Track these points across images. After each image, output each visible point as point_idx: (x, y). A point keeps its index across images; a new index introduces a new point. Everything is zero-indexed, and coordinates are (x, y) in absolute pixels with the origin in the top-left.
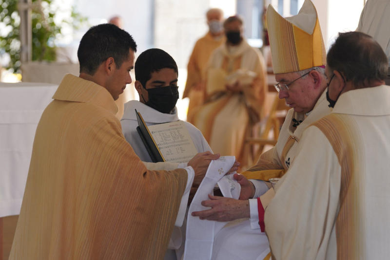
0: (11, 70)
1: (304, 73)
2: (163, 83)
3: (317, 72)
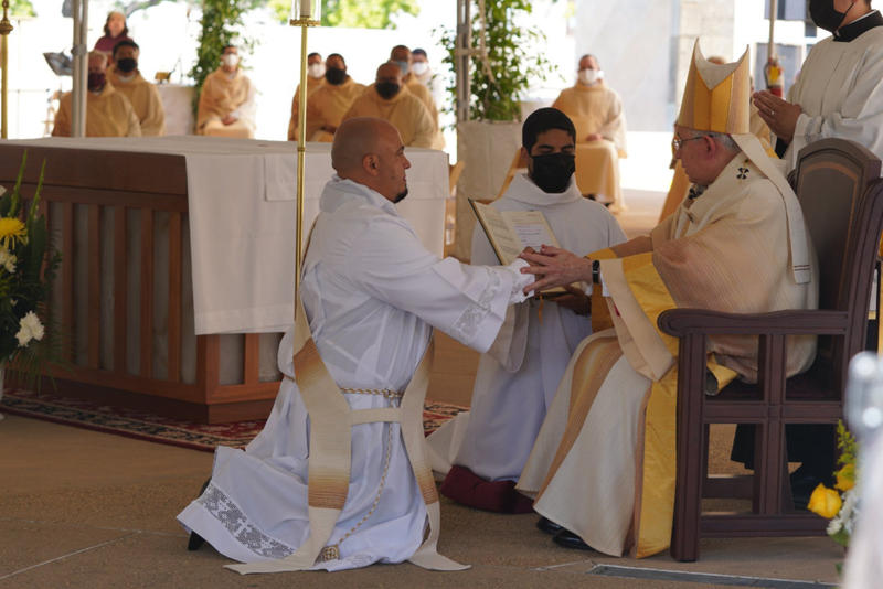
3: (710, 139)
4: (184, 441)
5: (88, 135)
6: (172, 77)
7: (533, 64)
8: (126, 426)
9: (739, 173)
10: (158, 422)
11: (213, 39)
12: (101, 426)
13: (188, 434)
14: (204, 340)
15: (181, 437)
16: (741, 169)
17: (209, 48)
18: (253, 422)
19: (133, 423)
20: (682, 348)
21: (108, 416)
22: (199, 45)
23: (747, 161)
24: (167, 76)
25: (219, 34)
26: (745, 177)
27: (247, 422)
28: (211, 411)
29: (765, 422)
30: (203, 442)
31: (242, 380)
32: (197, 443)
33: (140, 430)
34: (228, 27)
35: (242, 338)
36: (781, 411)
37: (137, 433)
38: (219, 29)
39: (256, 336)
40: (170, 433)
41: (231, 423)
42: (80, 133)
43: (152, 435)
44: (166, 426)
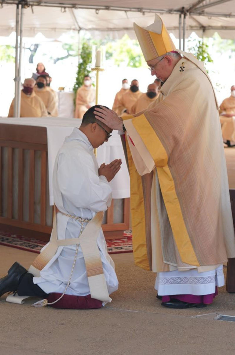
1: (161, 58)
5: (21, 117)
6: (65, 89)
8: (21, 244)
10: (36, 242)
12: (11, 244)
16: (181, 67)
19: (25, 243)
21: (14, 239)
22: (76, 75)
24: (63, 89)
25: (85, 71)
26: (183, 70)
33: (27, 246)
34: (88, 68)
37: (25, 248)
38: (85, 69)
42: (18, 115)
43: (31, 249)
44: (39, 244)
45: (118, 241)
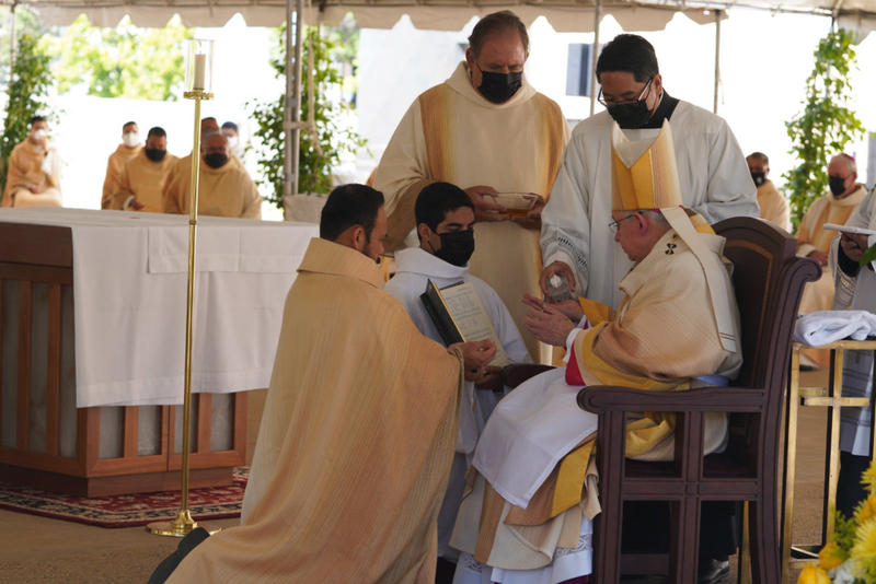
0: (275, 204)
1: (627, 214)
2: (460, 225)
3: (640, 216)
4: (67, 514)
7: (343, 138)
8: (6, 499)
9: (668, 248)
10: (36, 495)
11: (21, 109)
13: (70, 508)
14: (84, 412)
15: (64, 510)
16: (669, 245)
17: (16, 118)
18: (131, 495)
19: (12, 496)
20: (601, 423)
22: (6, 115)
23: (676, 236)
25: (25, 105)
26: (672, 253)
27: (126, 495)
28: (90, 485)
29: (682, 498)
30: (87, 516)
31: (121, 454)
32: (81, 516)
33: (20, 503)
34: (34, 97)
35: (122, 410)
36: (698, 487)
37: (18, 506)
38: (26, 99)
39: (135, 409)
40: (51, 507)
41: (110, 497)
43: (34, 509)
44: (45, 499)
45: (222, 492)
